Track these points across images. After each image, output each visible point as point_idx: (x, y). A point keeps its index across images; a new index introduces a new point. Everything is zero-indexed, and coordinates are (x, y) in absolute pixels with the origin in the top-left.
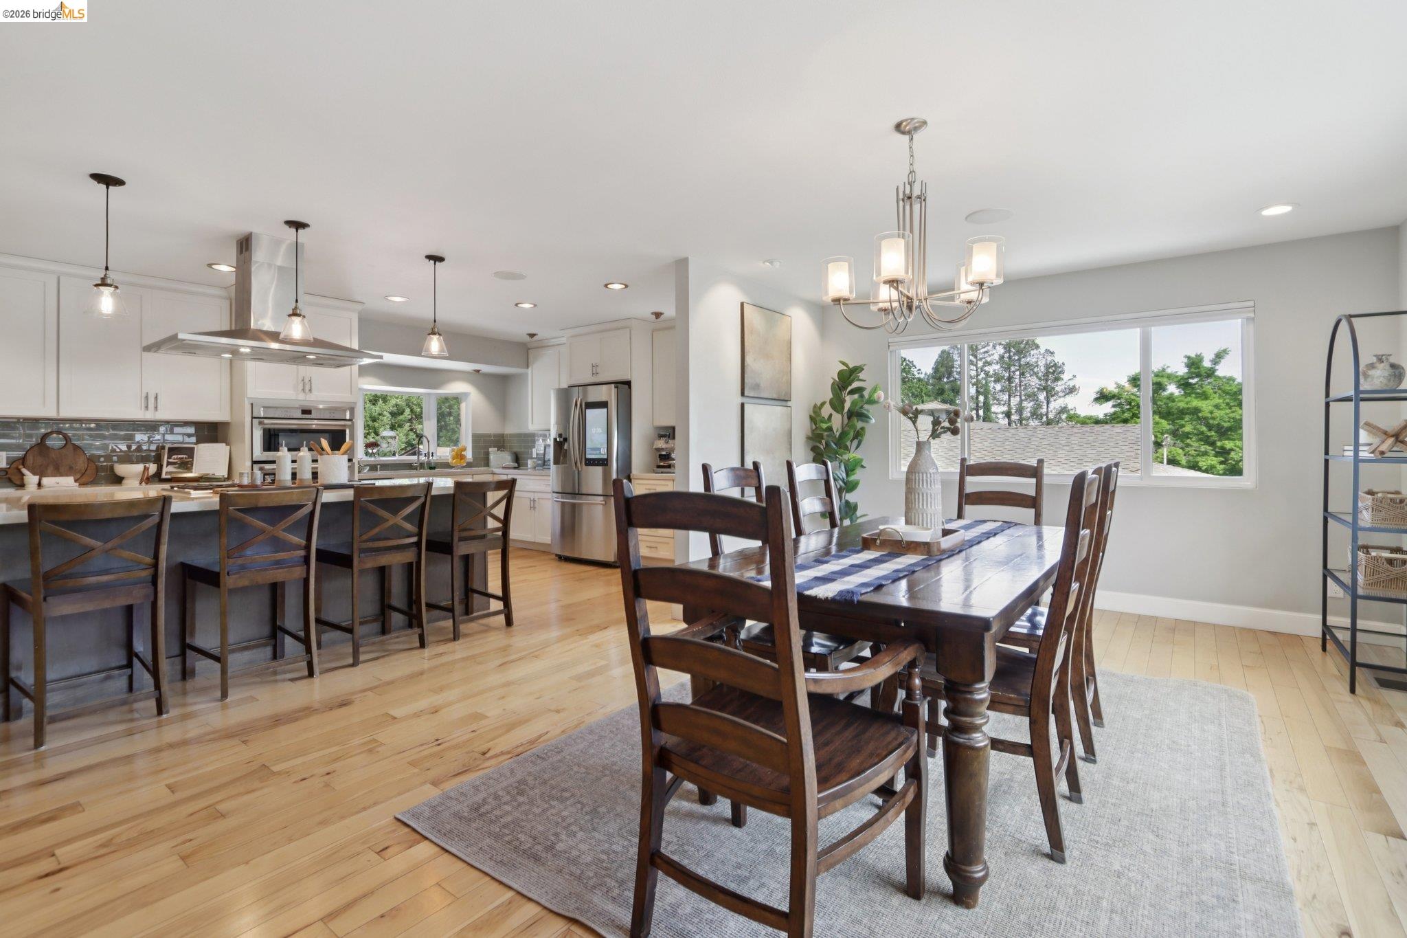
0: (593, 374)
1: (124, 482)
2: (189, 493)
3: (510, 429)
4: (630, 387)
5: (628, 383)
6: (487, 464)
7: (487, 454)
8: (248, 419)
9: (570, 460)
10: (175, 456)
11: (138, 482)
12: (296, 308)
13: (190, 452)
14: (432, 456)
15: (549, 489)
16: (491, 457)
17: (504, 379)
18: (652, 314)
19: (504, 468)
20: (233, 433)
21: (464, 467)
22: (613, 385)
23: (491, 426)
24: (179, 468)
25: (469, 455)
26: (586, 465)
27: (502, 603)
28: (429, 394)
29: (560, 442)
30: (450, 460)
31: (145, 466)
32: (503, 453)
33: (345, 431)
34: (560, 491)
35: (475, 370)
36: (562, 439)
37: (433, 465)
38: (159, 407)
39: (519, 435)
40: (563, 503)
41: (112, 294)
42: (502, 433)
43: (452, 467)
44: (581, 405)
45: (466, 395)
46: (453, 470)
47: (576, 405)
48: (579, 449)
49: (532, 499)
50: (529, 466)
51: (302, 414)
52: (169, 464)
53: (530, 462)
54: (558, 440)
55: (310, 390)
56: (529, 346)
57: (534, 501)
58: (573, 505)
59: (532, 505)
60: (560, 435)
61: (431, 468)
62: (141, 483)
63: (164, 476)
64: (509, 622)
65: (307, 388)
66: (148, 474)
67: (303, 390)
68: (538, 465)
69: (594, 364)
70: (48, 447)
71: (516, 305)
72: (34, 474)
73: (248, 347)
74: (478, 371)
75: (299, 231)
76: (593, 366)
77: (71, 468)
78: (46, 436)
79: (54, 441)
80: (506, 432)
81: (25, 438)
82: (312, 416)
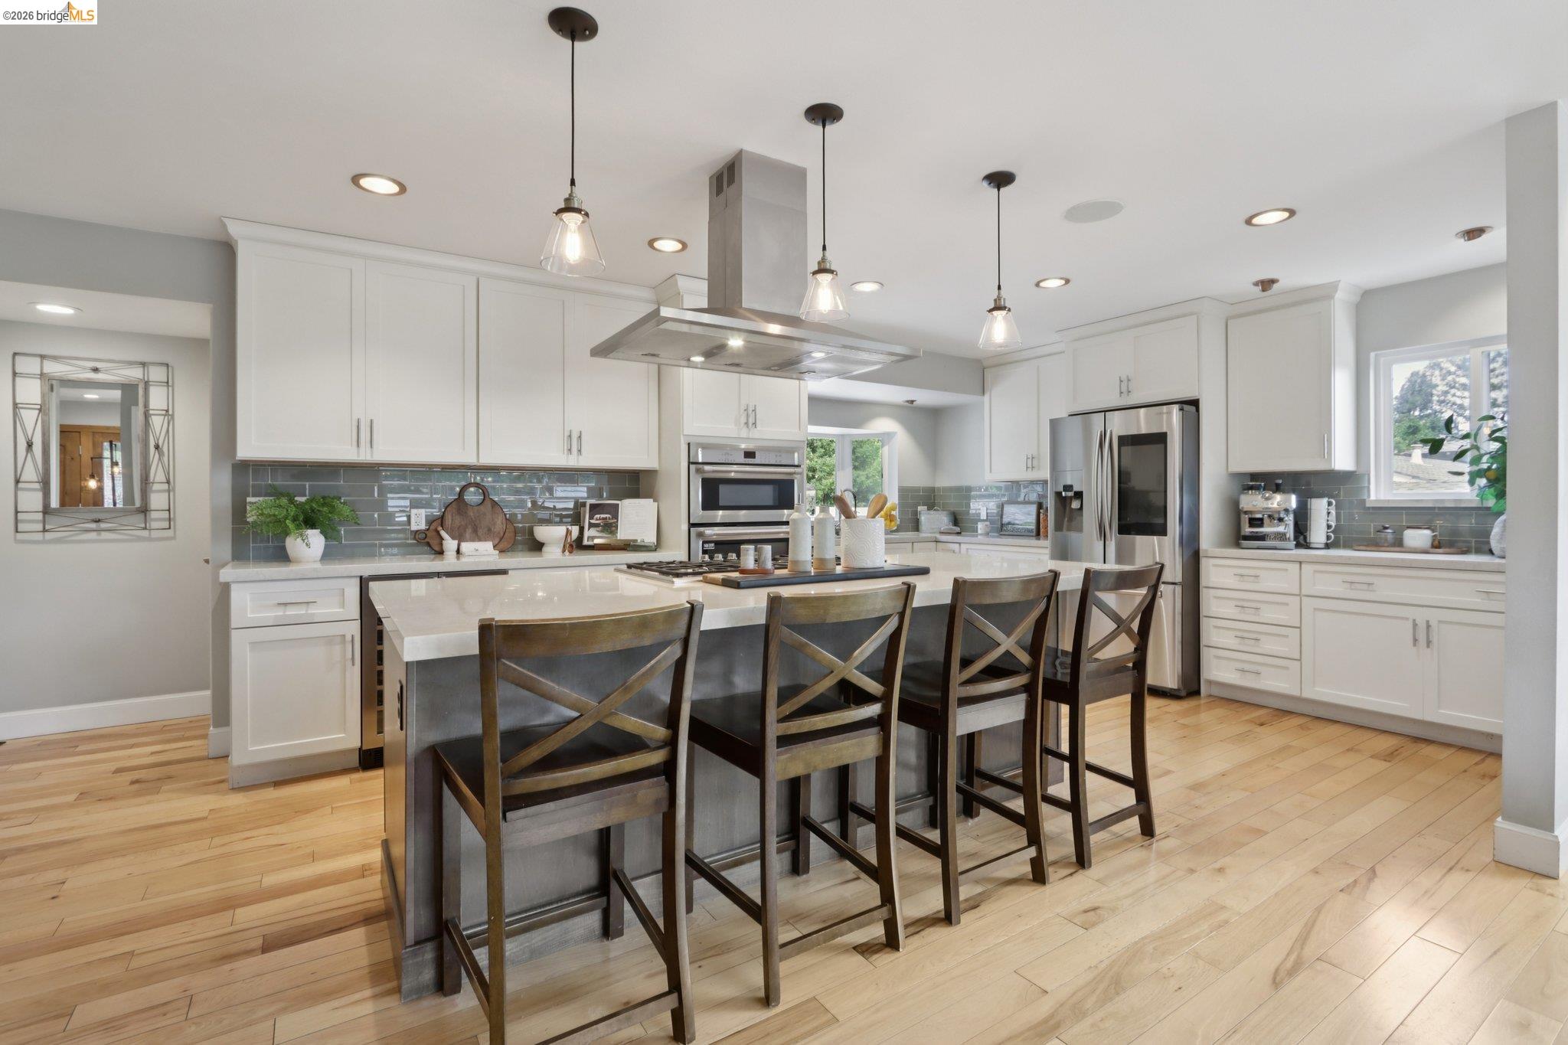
0: (1121, 394)
1: (545, 549)
2: (673, 582)
3: (944, 481)
4: (1198, 410)
5: (1195, 403)
7: (916, 513)
8: (684, 464)
9: (1088, 525)
10: (598, 516)
11: (560, 550)
12: (824, 259)
13: (614, 511)
16: (923, 518)
17: (937, 415)
18: (1256, 284)
19: (942, 532)
20: (662, 485)
21: (894, 531)
22: (1175, 408)
23: (920, 479)
24: (602, 531)
26: (1120, 532)
27: (1132, 791)
28: (843, 436)
29: (1066, 497)
31: (568, 529)
32: (937, 512)
33: (792, 482)
35: (908, 401)
36: (1070, 494)
38: (583, 450)
39: (958, 489)
42: (932, 486)
44: (1111, 441)
45: (889, 436)
47: (1102, 440)
48: (1107, 508)
50: (979, 532)
51: (745, 457)
52: (591, 525)
53: (978, 526)
54: (1064, 494)
55: (755, 424)
56: (985, 364)
60: (1068, 488)
62: (564, 551)
63: (586, 542)
64: (1147, 829)
65: (751, 421)
66: (571, 539)
67: (747, 423)
69: (1124, 378)
70: (466, 504)
71: (1037, 285)
72: (453, 538)
73: (744, 335)
74: (912, 402)
75: (827, 127)
76: (1121, 381)
77: (489, 530)
78: (464, 489)
79: (472, 496)
80: (937, 485)
81: (443, 492)
82: (757, 461)
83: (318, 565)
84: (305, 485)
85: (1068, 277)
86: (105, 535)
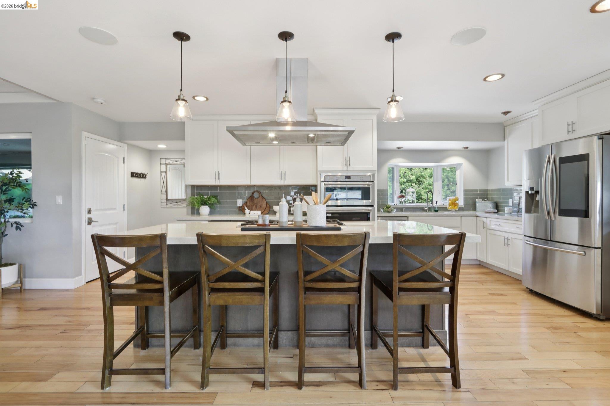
0: (569, 132)
3: (492, 186)
6: (474, 209)
7: (475, 203)
8: (319, 182)
9: (543, 210)
12: (285, 96)
14: (436, 203)
15: (521, 232)
16: (479, 205)
17: (487, 153)
19: (486, 212)
21: (456, 211)
23: (478, 185)
25: (461, 203)
26: (560, 215)
28: (437, 166)
29: (532, 194)
30: (448, 206)
32: (486, 202)
34: (533, 236)
35: (465, 148)
36: (533, 192)
37: (436, 209)
39: (499, 190)
40: (535, 247)
41: (184, 106)
42: (486, 189)
43: (449, 211)
44: (554, 161)
45: (460, 165)
46: (449, 213)
47: (549, 161)
48: (552, 201)
49: (506, 238)
50: (506, 212)
51: (345, 179)
53: (506, 209)
54: (530, 192)
55: (350, 165)
56: (505, 125)
57: (508, 239)
58: (546, 250)
59: (506, 242)
60: (532, 189)
61: (435, 211)
64: (456, 383)
65: (348, 163)
67: (346, 165)
68: (514, 212)
69: (570, 123)
70: (254, 198)
71: (485, 80)
72: (248, 209)
73: (274, 133)
74: (467, 148)
75: (287, 42)
76: (568, 125)
77: (261, 207)
78: (253, 193)
79: (256, 195)
80: (489, 188)
81: (247, 194)
82: (351, 180)
83: (208, 217)
84: (209, 192)
85: (503, 73)
86: (179, 206)
